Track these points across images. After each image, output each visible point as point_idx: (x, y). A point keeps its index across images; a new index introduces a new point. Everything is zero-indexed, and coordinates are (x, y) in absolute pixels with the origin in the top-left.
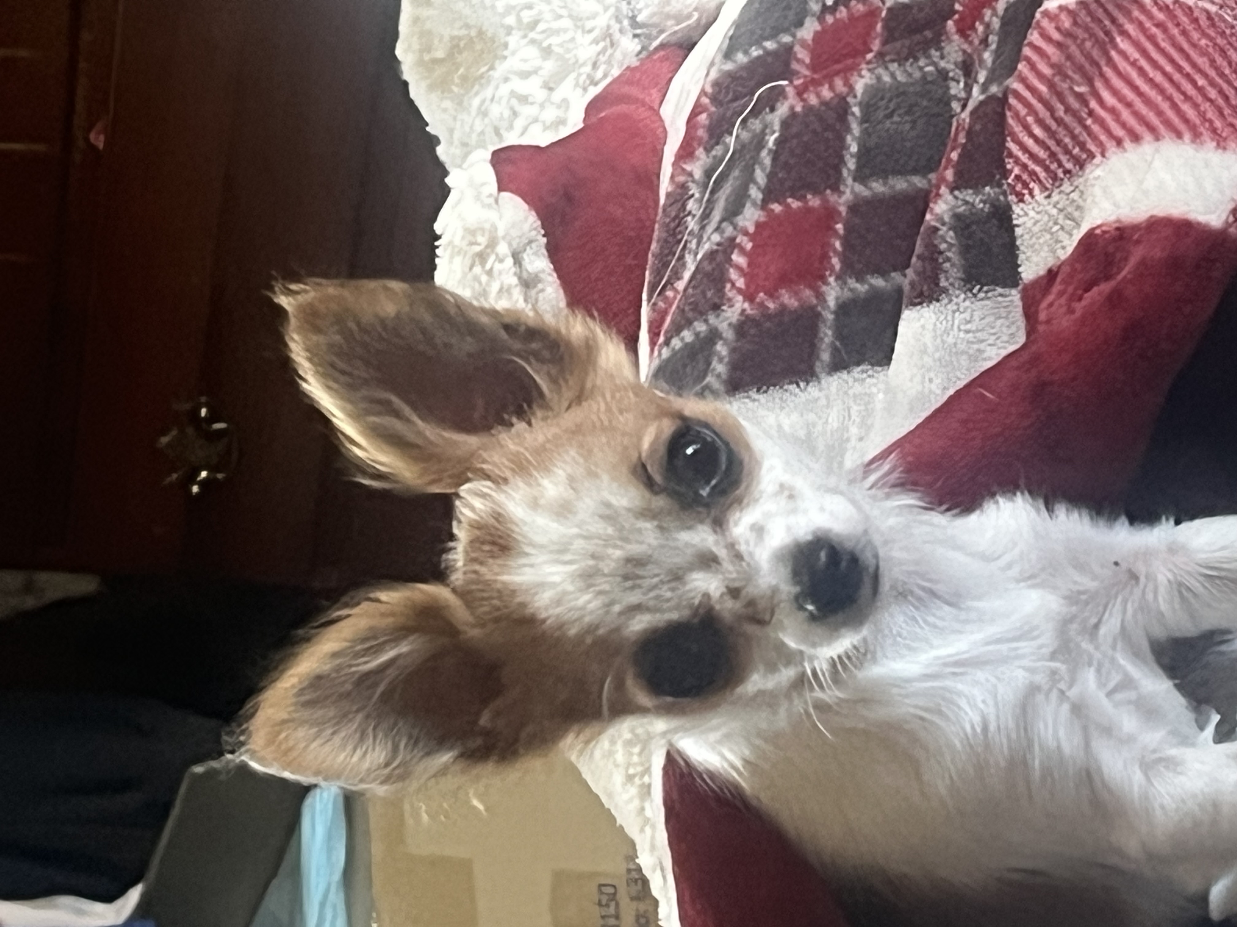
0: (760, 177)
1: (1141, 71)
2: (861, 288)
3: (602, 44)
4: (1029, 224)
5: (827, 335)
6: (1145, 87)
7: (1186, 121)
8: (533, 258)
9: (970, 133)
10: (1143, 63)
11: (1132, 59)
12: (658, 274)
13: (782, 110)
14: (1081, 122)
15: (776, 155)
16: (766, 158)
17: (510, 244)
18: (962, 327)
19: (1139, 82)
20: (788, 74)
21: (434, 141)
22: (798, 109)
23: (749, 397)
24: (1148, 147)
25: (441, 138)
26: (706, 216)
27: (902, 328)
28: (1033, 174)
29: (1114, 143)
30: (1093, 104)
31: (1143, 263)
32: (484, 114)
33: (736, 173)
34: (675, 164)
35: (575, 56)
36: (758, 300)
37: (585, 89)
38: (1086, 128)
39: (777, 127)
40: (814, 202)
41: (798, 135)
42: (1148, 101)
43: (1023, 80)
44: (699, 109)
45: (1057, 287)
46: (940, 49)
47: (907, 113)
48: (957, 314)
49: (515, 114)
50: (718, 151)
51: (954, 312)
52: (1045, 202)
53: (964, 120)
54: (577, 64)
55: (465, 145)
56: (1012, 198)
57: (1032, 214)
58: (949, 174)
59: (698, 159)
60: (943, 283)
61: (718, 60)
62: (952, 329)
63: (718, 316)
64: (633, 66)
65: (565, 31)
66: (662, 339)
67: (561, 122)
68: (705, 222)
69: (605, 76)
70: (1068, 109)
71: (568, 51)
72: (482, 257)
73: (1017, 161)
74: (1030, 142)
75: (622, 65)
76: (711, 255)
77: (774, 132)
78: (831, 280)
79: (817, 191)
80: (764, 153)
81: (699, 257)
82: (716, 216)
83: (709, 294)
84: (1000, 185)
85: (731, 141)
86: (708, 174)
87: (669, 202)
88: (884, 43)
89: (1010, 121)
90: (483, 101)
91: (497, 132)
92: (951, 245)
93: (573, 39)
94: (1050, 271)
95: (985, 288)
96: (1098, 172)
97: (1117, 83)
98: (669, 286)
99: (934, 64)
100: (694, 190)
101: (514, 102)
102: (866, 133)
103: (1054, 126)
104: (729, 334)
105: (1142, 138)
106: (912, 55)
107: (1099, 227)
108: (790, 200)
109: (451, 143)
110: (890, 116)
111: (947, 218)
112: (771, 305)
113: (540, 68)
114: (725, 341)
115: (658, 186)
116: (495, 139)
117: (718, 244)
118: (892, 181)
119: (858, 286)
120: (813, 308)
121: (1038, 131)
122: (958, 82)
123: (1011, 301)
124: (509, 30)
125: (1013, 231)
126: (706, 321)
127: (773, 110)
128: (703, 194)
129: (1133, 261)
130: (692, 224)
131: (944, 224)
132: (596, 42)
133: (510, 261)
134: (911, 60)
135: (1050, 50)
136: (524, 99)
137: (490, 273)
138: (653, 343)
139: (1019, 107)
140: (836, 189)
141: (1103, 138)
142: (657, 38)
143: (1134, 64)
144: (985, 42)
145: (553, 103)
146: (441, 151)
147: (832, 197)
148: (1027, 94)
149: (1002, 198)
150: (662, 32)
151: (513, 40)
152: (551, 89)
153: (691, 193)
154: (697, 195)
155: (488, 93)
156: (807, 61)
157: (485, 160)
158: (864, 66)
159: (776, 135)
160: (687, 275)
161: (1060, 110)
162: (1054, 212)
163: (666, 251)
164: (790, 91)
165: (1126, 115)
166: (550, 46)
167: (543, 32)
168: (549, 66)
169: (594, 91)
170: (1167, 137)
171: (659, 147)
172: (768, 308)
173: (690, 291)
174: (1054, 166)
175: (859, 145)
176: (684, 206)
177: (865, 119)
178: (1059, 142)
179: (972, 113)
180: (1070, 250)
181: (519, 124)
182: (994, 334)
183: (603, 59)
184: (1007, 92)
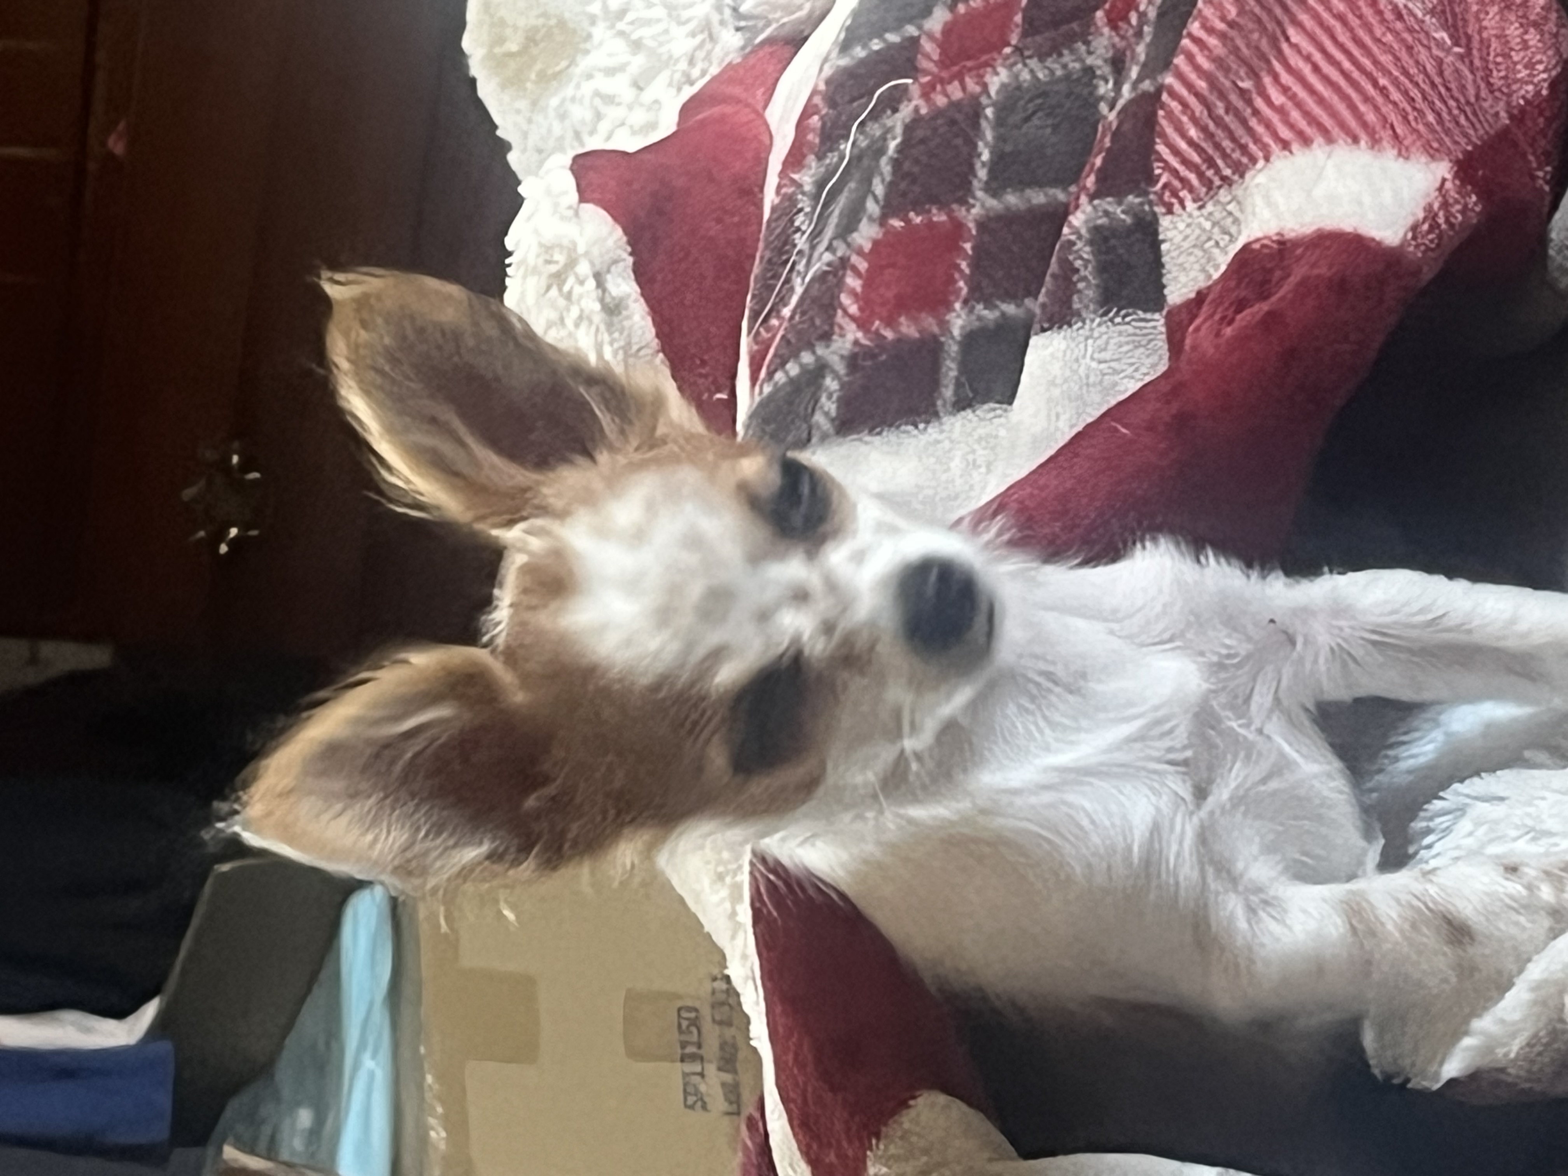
0: (879, 189)
1: (1316, 69)
2: (990, 315)
3: (700, 38)
4: (1178, 238)
5: (950, 370)
6: (1319, 86)
7: (1365, 125)
8: (620, 280)
9: (1116, 135)
10: (1318, 57)
11: (1304, 52)
12: (761, 301)
13: (906, 111)
14: (1244, 122)
15: (896, 163)
16: (885, 166)
17: (592, 264)
18: (1096, 356)
19: (1313, 79)
20: (913, 71)
21: (504, 147)
22: (924, 111)
23: (860, 440)
24: (1319, 150)
25: (514, 145)
26: (816, 235)
27: (1030, 358)
28: (1183, 180)
29: (1280, 146)
30: (1259, 102)
31: (1303, 282)
32: (563, 116)
33: (852, 185)
34: (783, 174)
35: (669, 51)
36: (873, 328)
37: (679, 89)
38: (1250, 131)
39: (899, 130)
40: (940, 217)
41: (922, 141)
42: (1321, 101)
43: (1180, 76)
44: (810, 111)
45: (1205, 309)
46: (1087, 43)
47: (1048, 115)
48: (1090, 342)
49: (599, 116)
50: (832, 158)
51: (1087, 339)
52: (1196, 213)
53: (1111, 123)
54: (670, 61)
55: (540, 151)
56: (1159, 210)
57: (1181, 226)
58: (1090, 182)
59: (810, 168)
60: (1076, 306)
61: (834, 54)
62: (1084, 357)
63: (828, 346)
64: (735, 62)
65: (659, 21)
66: (763, 374)
67: (652, 126)
68: (815, 242)
69: (704, 73)
70: (1229, 108)
71: (661, 44)
72: (558, 278)
73: (1167, 167)
74: (1183, 145)
75: (723, 60)
76: (822, 277)
77: (894, 138)
78: (957, 306)
79: (943, 206)
80: (884, 161)
81: (807, 279)
82: (829, 232)
83: (818, 322)
84: (1146, 193)
85: (847, 147)
86: (820, 185)
87: (775, 216)
88: (1024, 35)
89: (1164, 122)
90: (563, 101)
91: (577, 135)
92: (1086, 262)
93: (666, 31)
94: (1199, 293)
95: (1123, 312)
96: (1261, 179)
97: (1286, 78)
98: (774, 314)
99: (1081, 60)
100: (805, 203)
101: (597, 101)
102: (1000, 138)
103: (1212, 126)
104: (841, 368)
105: (1312, 141)
106: (1055, 50)
107: (1257, 240)
108: (912, 214)
109: (524, 151)
110: (1027, 119)
111: (1083, 231)
112: (889, 334)
113: (628, 64)
114: (836, 376)
115: (762, 200)
116: (576, 144)
117: (829, 264)
118: (1029, 192)
119: (986, 313)
120: (935, 338)
121: (1193, 132)
122: (1107, 81)
123: (1155, 328)
124: (593, 20)
125: (1159, 248)
126: (814, 353)
127: (895, 110)
128: (814, 209)
129: (1293, 280)
130: (801, 242)
131: (1080, 237)
132: (693, 34)
133: (591, 283)
134: (1055, 56)
135: (1213, 42)
136: (610, 100)
137: (569, 296)
138: (754, 378)
139: (1174, 105)
140: (963, 202)
141: (1268, 139)
142: (763, 30)
143: (1308, 58)
144: (1139, 34)
145: (641, 105)
146: (512, 158)
147: (961, 212)
148: (1184, 92)
149: (1147, 208)
150: (768, 24)
151: (599, 32)
152: (640, 89)
153: (800, 206)
154: (808, 209)
155: (569, 91)
156: (936, 57)
157: (564, 167)
158: (1000, 61)
159: (899, 140)
160: (794, 300)
161: (1220, 109)
162: (1207, 225)
163: (769, 275)
164: (915, 91)
165: (1295, 115)
166: (641, 38)
167: (632, 23)
168: (638, 62)
169: (689, 92)
170: (1341, 142)
171: (763, 155)
172: (885, 338)
173: (797, 318)
174: (1210, 173)
175: (991, 153)
176: (792, 221)
177: (1000, 122)
178: (1217, 146)
179: (1119, 113)
180: (1223, 268)
181: (604, 127)
182: (1132, 364)
183: (700, 54)
184: (1160, 89)
